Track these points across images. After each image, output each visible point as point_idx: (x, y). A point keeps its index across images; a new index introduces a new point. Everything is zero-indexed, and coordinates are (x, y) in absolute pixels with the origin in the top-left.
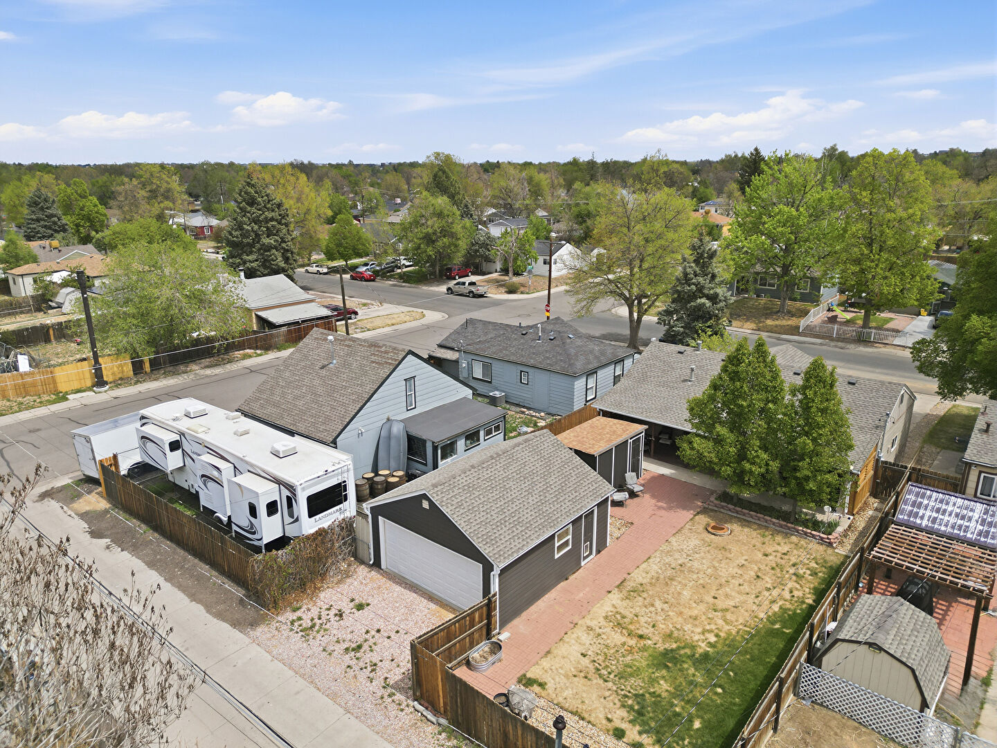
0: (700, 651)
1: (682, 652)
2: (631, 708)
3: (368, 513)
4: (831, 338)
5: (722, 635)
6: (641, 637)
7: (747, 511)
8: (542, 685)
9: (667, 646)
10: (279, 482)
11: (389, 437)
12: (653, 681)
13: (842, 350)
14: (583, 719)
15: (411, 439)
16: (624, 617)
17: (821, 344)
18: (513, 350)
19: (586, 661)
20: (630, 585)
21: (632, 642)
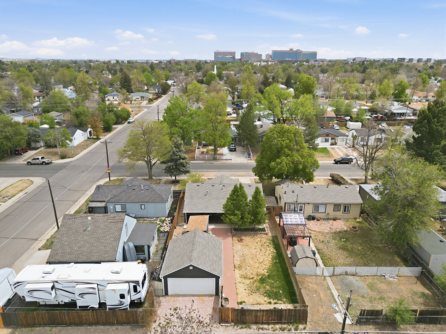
0: (267, 275)
1: (264, 277)
2: (266, 296)
3: (162, 279)
5: (267, 269)
6: (252, 278)
7: (239, 232)
8: (244, 302)
9: (259, 278)
10: (128, 282)
11: (129, 249)
12: (265, 287)
14: (260, 304)
15: (136, 247)
16: (244, 275)
17: (205, 163)
19: (247, 291)
20: (237, 266)
21: (252, 281)
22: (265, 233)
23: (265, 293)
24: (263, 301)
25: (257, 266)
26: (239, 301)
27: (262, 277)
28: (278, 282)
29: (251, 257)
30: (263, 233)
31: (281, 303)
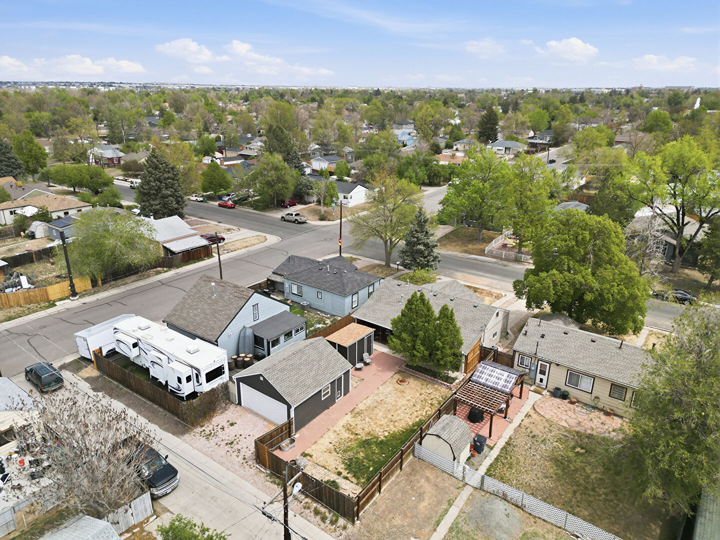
0: (380, 439)
1: (372, 440)
2: (346, 464)
3: (235, 380)
4: (501, 259)
5: (391, 432)
6: (356, 434)
7: (417, 372)
8: (311, 456)
9: (367, 438)
10: (192, 367)
11: (245, 337)
12: (358, 453)
13: (504, 267)
14: (326, 469)
15: (256, 337)
16: (351, 426)
17: (495, 263)
18: (314, 279)
19: (331, 446)
20: (357, 410)
21: (352, 437)
22: (448, 386)
23: (349, 459)
24: (334, 467)
25: (382, 423)
26: (306, 452)
27: (371, 438)
28: (383, 455)
29: (388, 408)
30: (444, 385)
31: (352, 482)
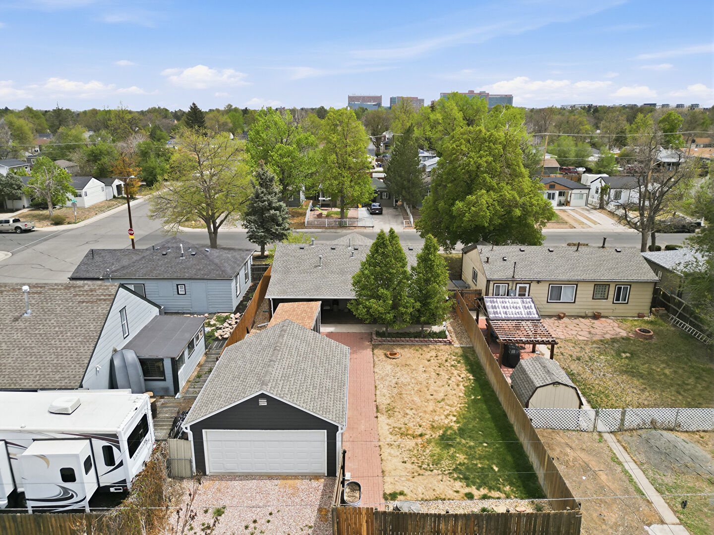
0: (456, 428)
1: (449, 433)
2: (459, 477)
3: (189, 431)
4: (324, 227)
5: (455, 414)
6: (421, 435)
8: (402, 493)
9: (438, 434)
10: (88, 437)
12: (453, 457)
14: (444, 500)
15: (143, 362)
16: (400, 429)
18: (161, 269)
19: (408, 465)
20: (383, 407)
21: (419, 440)
22: (445, 342)
23: (454, 470)
24: (451, 492)
25: (431, 408)
26: (388, 492)
27: (445, 432)
28: (485, 445)
29: (416, 389)
30: (440, 342)
31: (499, 498)
